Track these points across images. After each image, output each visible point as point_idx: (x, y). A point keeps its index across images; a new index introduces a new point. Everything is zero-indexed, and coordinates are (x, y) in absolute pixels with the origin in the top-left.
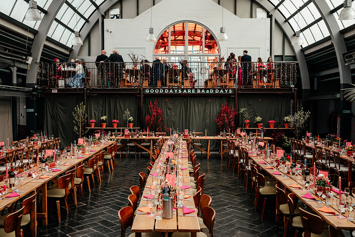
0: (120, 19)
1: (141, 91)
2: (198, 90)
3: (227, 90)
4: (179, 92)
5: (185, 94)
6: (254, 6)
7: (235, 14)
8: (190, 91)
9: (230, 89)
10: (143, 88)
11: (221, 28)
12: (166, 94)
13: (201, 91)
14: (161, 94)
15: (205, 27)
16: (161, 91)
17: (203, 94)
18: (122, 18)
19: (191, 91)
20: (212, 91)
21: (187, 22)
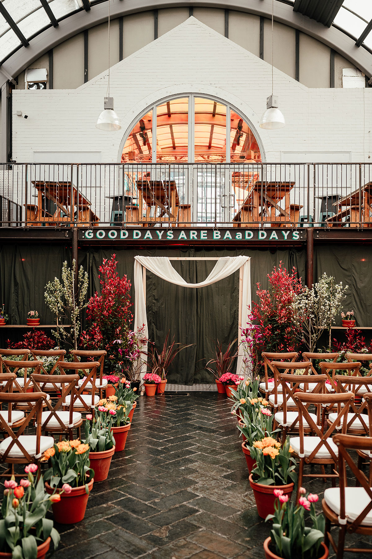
0: (48, 90)
1: (72, 233)
2: (215, 232)
3: (288, 232)
4: (168, 237)
5: (183, 241)
6: (338, 64)
7: (297, 78)
8: (195, 236)
9: (294, 230)
10: (78, 228)
11: (268, 98)
12: (136, 242)
13: (223, 235)
14: (123, 242)
15: (232, 107)
16: (124, 234)
17: (228, 242)
18: (51, 87)
19: (199, 236)
20: (249, 235)
21: (193, 95)
